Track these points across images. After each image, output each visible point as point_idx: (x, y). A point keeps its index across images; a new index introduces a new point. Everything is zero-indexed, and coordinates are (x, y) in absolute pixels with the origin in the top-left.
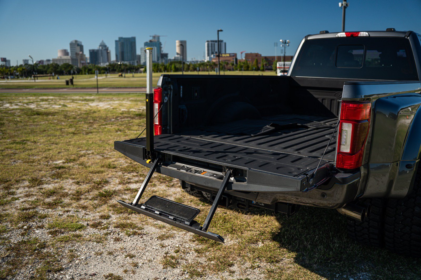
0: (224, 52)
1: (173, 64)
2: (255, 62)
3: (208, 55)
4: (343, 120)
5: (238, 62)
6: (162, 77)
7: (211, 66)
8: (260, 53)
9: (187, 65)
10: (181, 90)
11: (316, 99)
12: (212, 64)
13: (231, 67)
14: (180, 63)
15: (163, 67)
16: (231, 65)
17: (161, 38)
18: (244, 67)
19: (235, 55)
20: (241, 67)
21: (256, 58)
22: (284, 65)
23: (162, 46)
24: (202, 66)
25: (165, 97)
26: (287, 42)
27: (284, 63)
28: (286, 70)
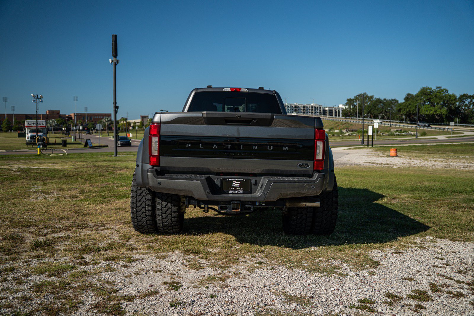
4: (317, 140)
22: (37, 124)
26: (39, 97)
27: (37, 122)
28: (39, 129)
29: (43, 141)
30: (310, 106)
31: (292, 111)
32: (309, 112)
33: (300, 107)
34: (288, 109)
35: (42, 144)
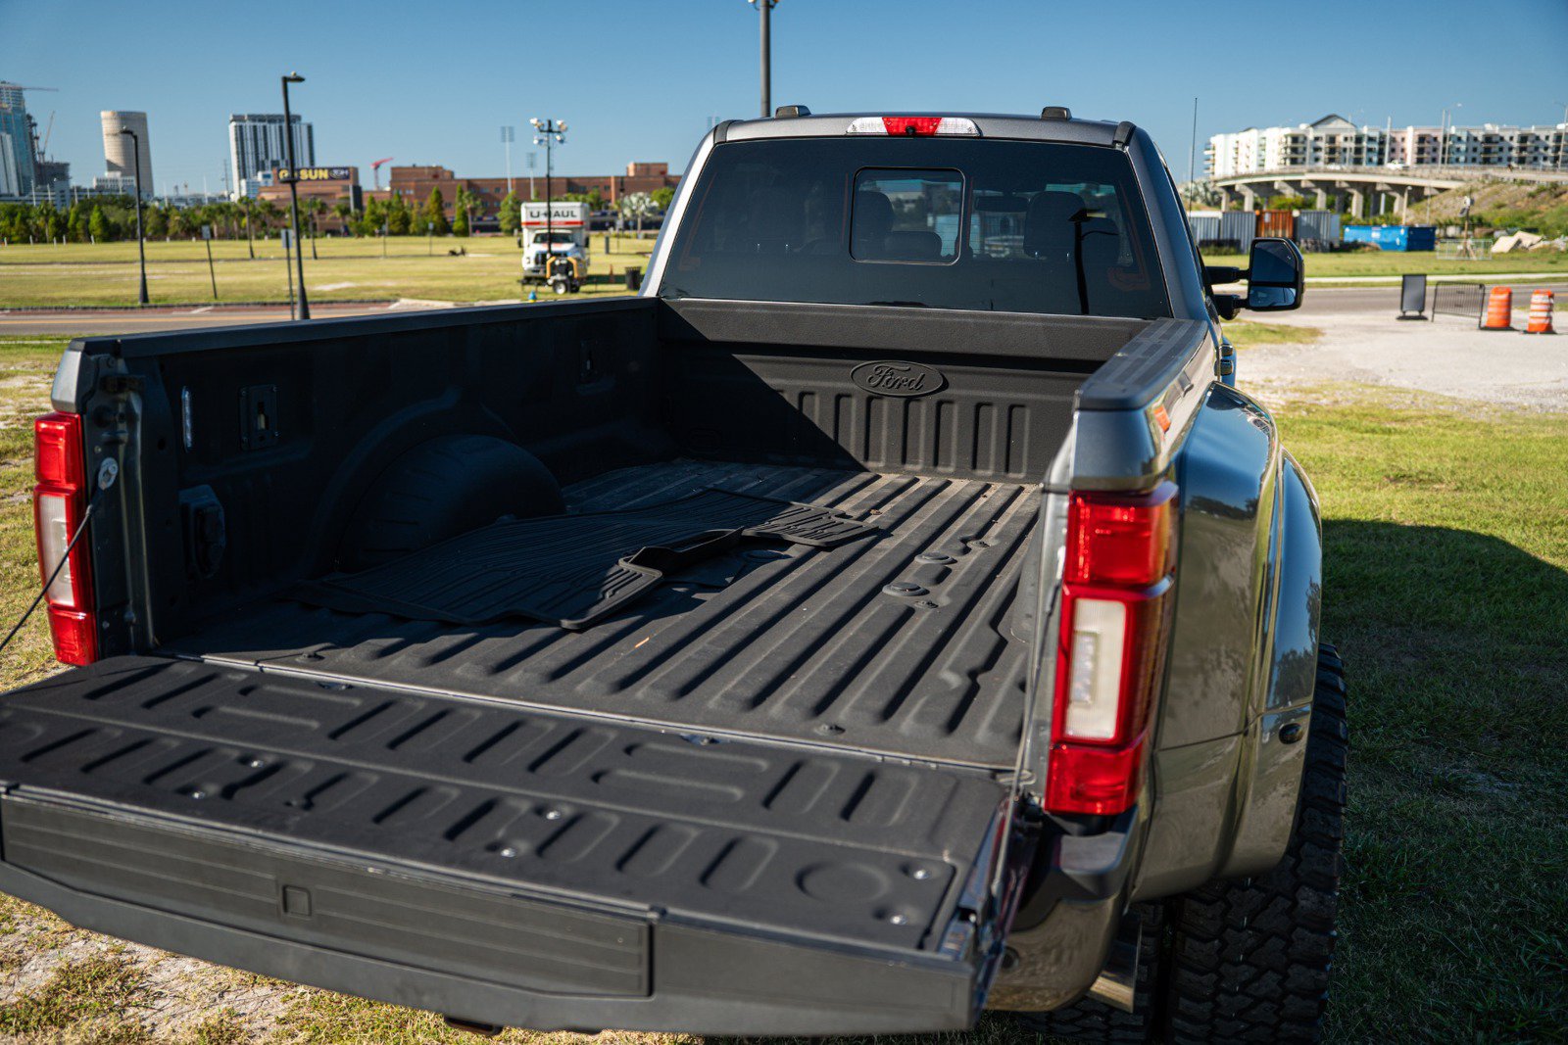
0: (307, 164)
1: (96, 207)
2: (430, 202)
3: (243, 174)
4: (1083, 584)
5: (366, 203)
6: (78, 356)
7: (255, 217)
8: (447, 167)
9: (157, 211)
10: (187, 410)
11: (775, 395)
12: (259, 209)
13: (341, 221)
14: (126, 203)
15: (52, 220)
16: (338, 214)
17: (25, 94)
18: (387, 220)
19: (351, 174)
20: (379, 221)
21: (435, 186)
22: (549, 214)
23: (37, 131)
24: (220, 218)
25: (99, 459)
26: (555, 128)
27: (549, 207)
28: (557, 231)
29: (566, 273)
30: (1552, 134)
31: (1472, 155)
32: (1545, 159)
33: (1507, 138)
34: (1458, 150)
35: (563, 282)
